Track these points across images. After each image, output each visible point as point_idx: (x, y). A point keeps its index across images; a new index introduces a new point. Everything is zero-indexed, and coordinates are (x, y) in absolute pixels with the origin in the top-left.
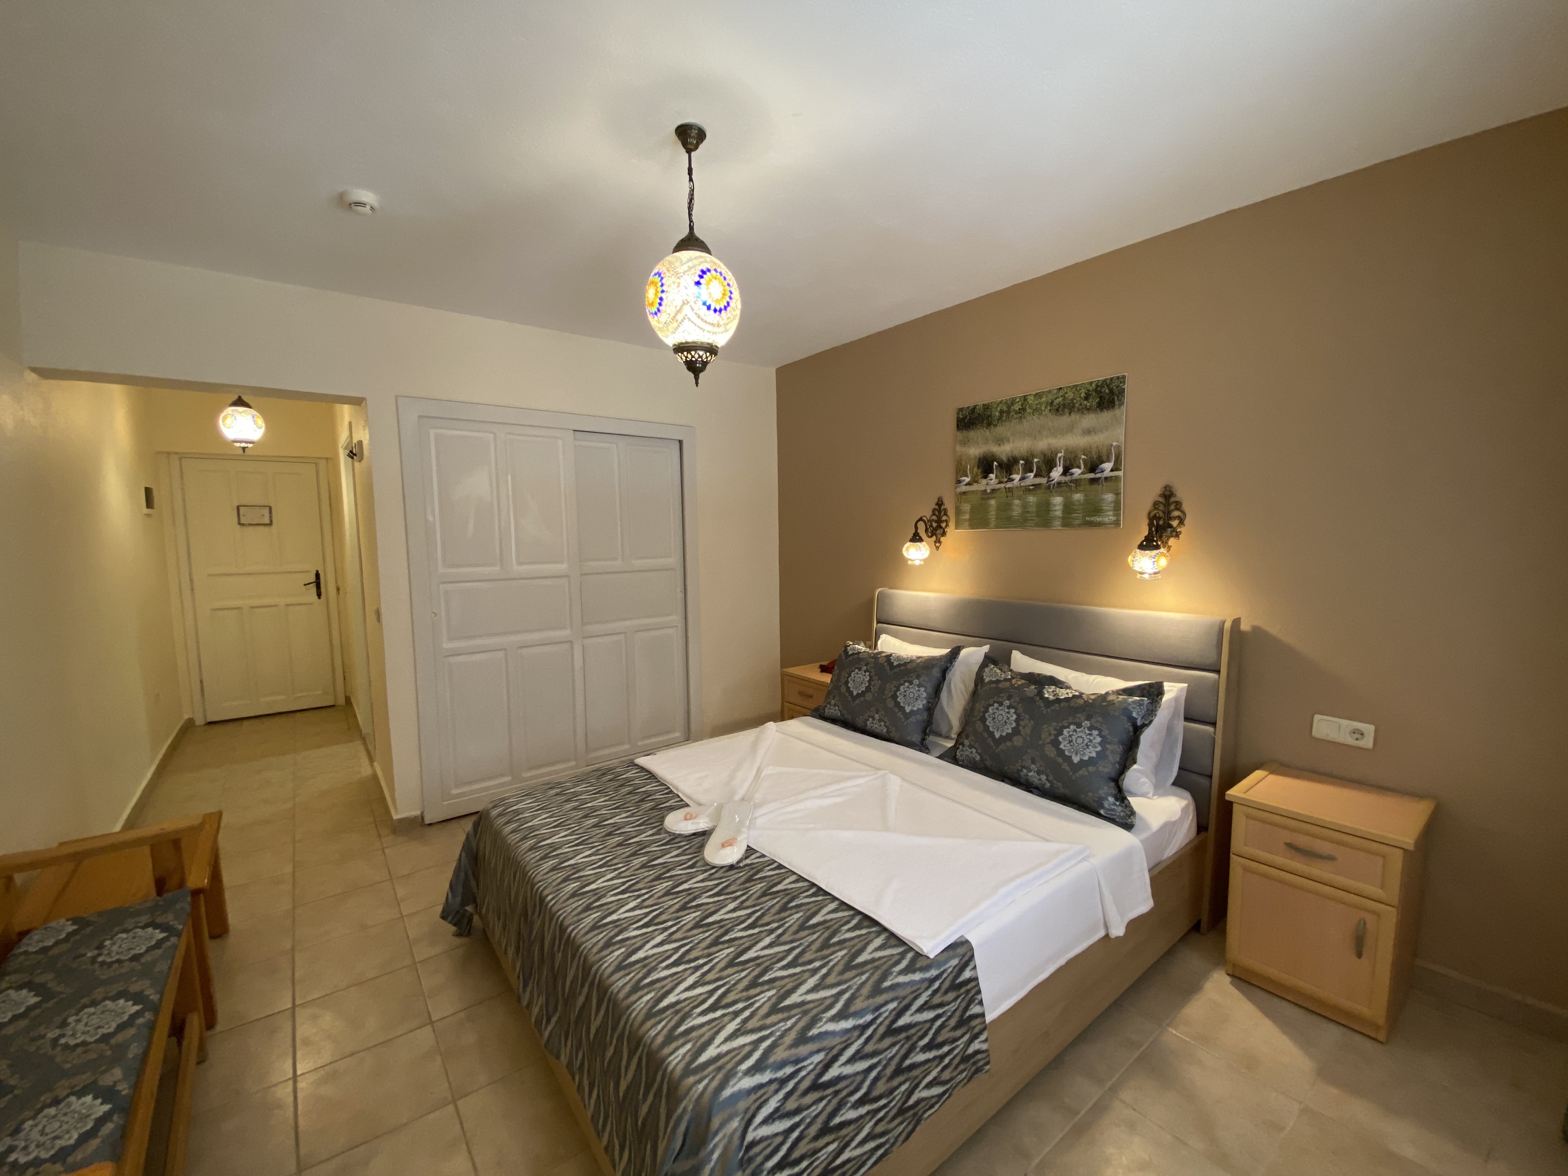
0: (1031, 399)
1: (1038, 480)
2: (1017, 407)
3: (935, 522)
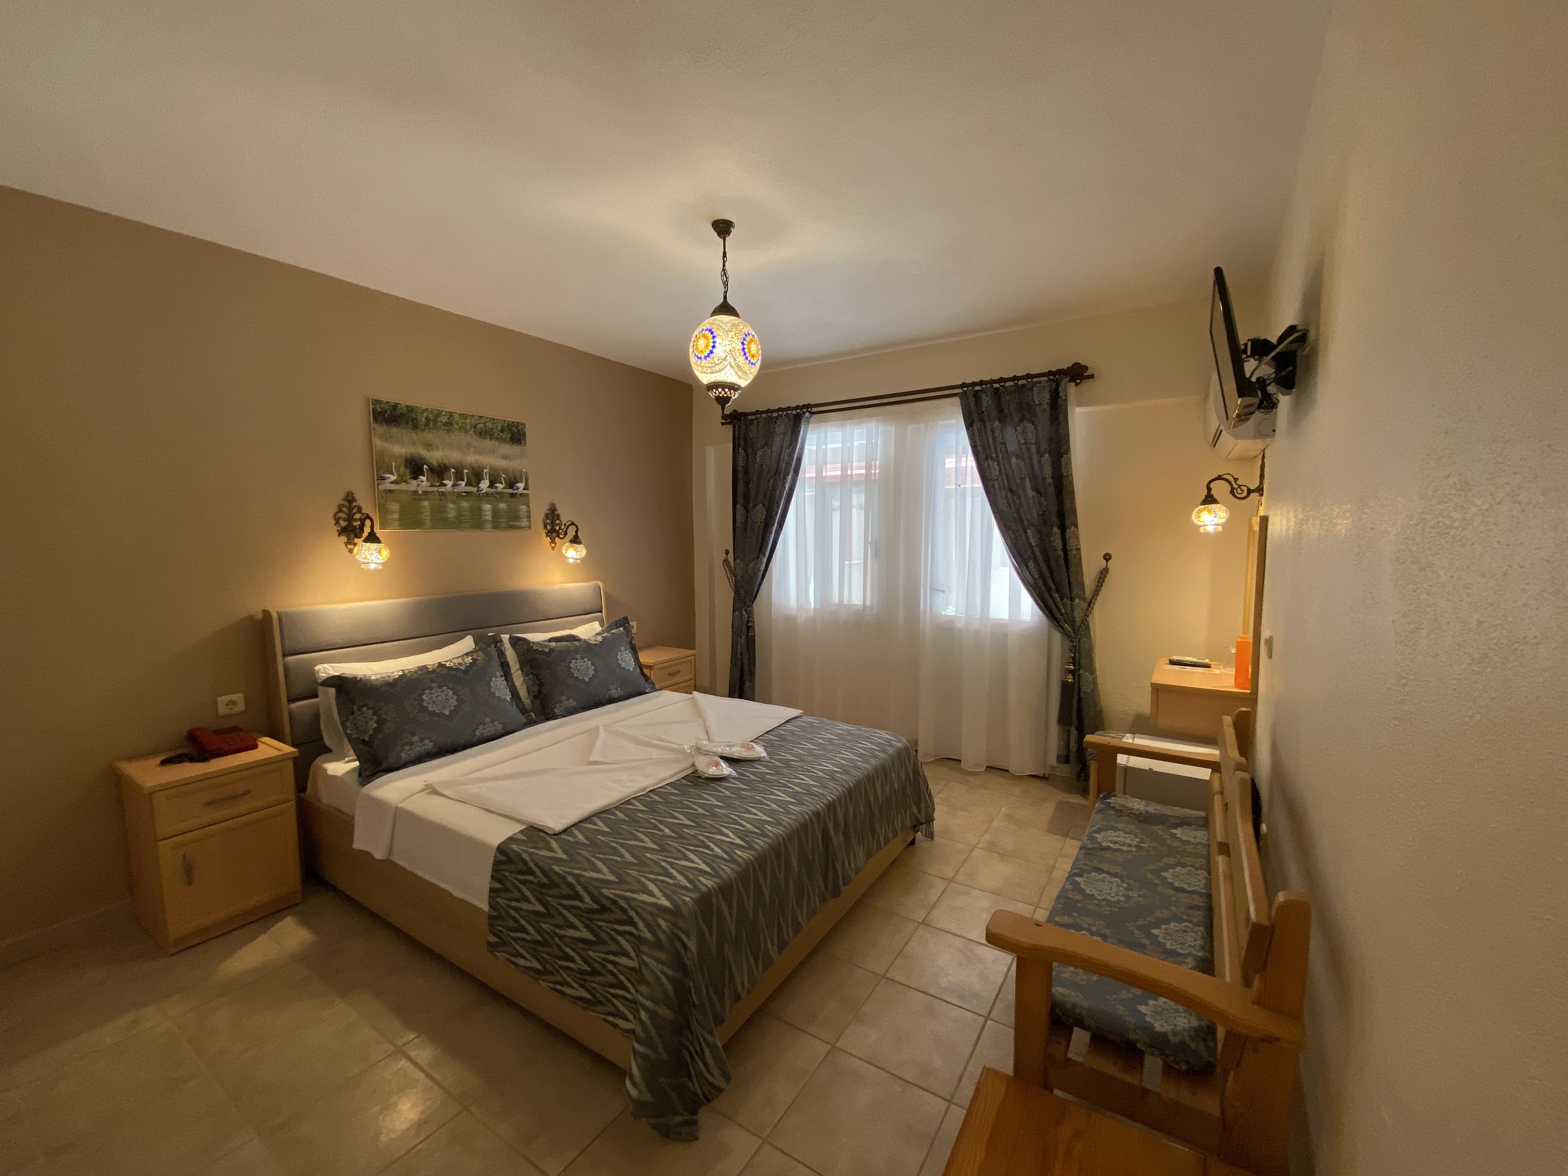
0: (456, 417)
1: (469, 489)
2: (444, 419)
3: (344, 520)
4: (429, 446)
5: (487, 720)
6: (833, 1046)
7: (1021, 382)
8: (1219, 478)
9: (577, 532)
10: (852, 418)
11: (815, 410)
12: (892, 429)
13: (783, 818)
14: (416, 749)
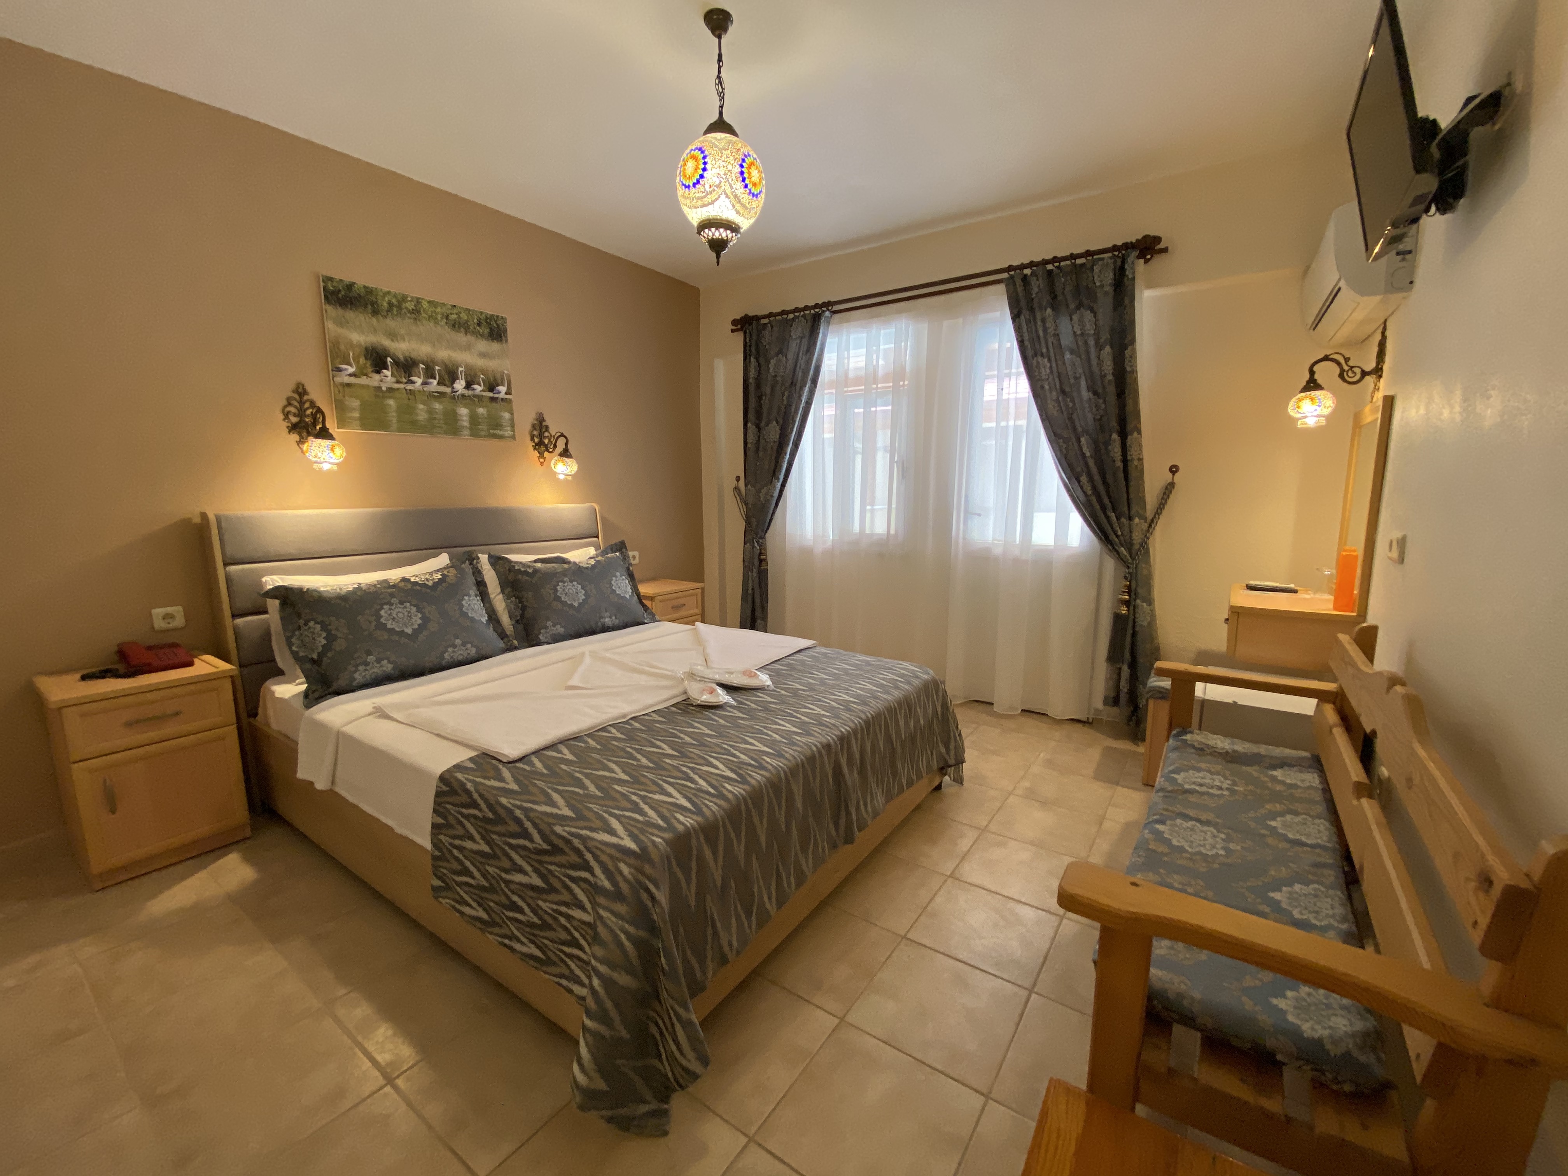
0: (425, 305)
1: (442, 389)
2: (410, 306)
3: (295, 415)
4: (393, 336)
5: (458, 642)
6: (842, 1019)
7: (1079, 261)
8: (1326, 358)
9: (566, 444)
10: (878, 316)
11: (836, 308)
12: (924, 327)
13: (786, 749)
14: (373, 670)
